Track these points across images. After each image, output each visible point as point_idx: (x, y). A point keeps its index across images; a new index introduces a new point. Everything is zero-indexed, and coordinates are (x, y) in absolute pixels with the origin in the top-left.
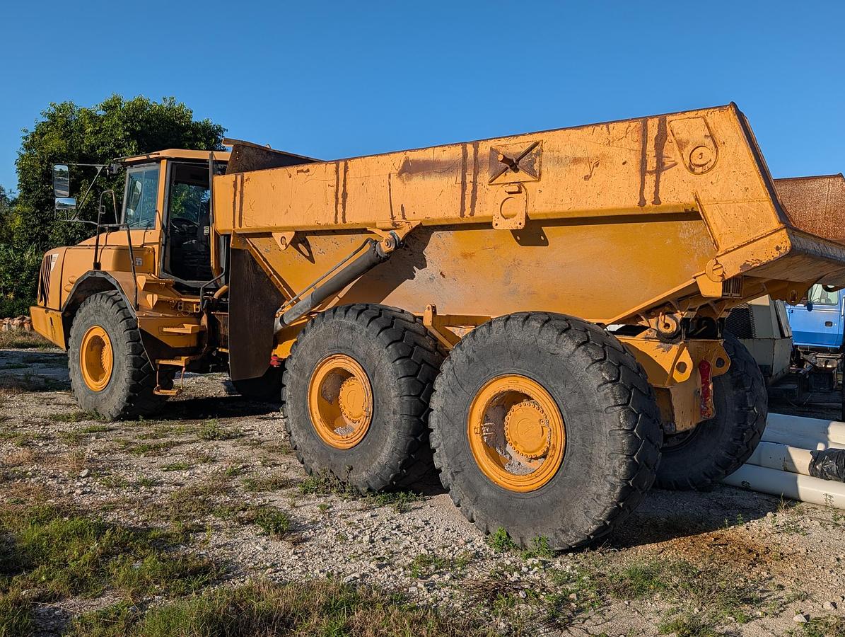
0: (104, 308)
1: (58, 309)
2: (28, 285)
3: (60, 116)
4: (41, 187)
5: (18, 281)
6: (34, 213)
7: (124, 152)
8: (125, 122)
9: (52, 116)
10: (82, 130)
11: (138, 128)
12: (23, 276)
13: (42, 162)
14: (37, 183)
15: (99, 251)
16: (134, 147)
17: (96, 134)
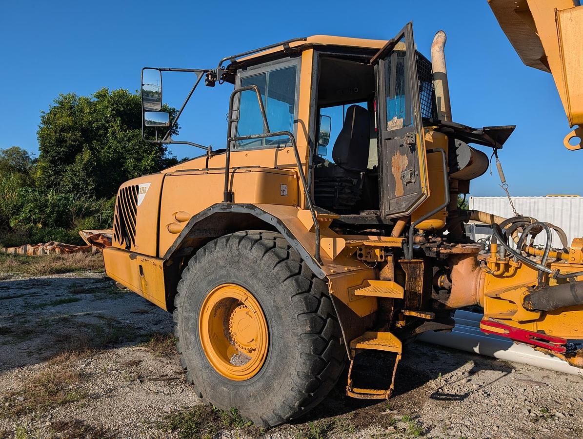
0: (247, 258)
1: (155, 255)
2: (51, 217)
3: (67, 103)
4: (55, 149)
5: (44, 214)
6: (50, 167)
7: (112, 125)
8: (112, 105)
9: (61, 103)
10: (82, 111)
11: (122, 109)
12: (48, 210)
13: (56, 132)
14: (52, 146)
15: (230, 175)
16: (118, 122)
17: (91, 114)
